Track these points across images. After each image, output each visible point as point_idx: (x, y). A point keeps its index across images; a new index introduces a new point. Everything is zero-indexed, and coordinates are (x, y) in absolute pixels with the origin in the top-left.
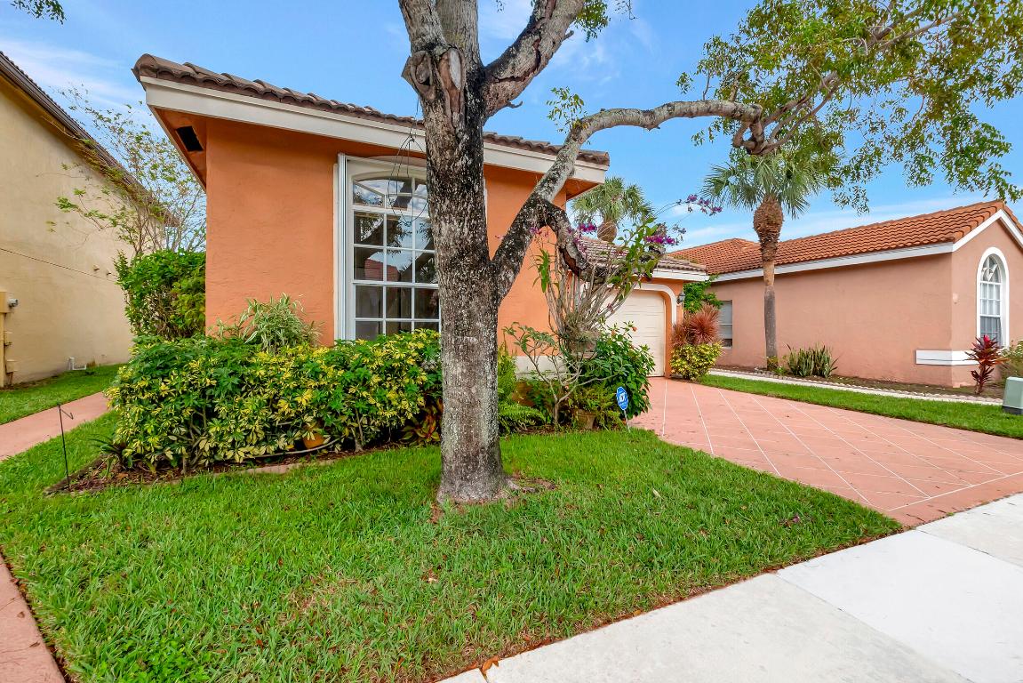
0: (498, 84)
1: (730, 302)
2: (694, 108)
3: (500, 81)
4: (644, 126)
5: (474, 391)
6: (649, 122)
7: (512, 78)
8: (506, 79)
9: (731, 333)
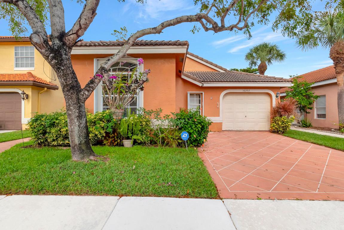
0: (68, 37)
1: (324, 96)
2: (172, 22)
3: (69, 35)
4: (154, 33)
5: (72, 127)
6: (155, 32)
7: (73, 34)
8: (71, 34)
9: (325, 111)
